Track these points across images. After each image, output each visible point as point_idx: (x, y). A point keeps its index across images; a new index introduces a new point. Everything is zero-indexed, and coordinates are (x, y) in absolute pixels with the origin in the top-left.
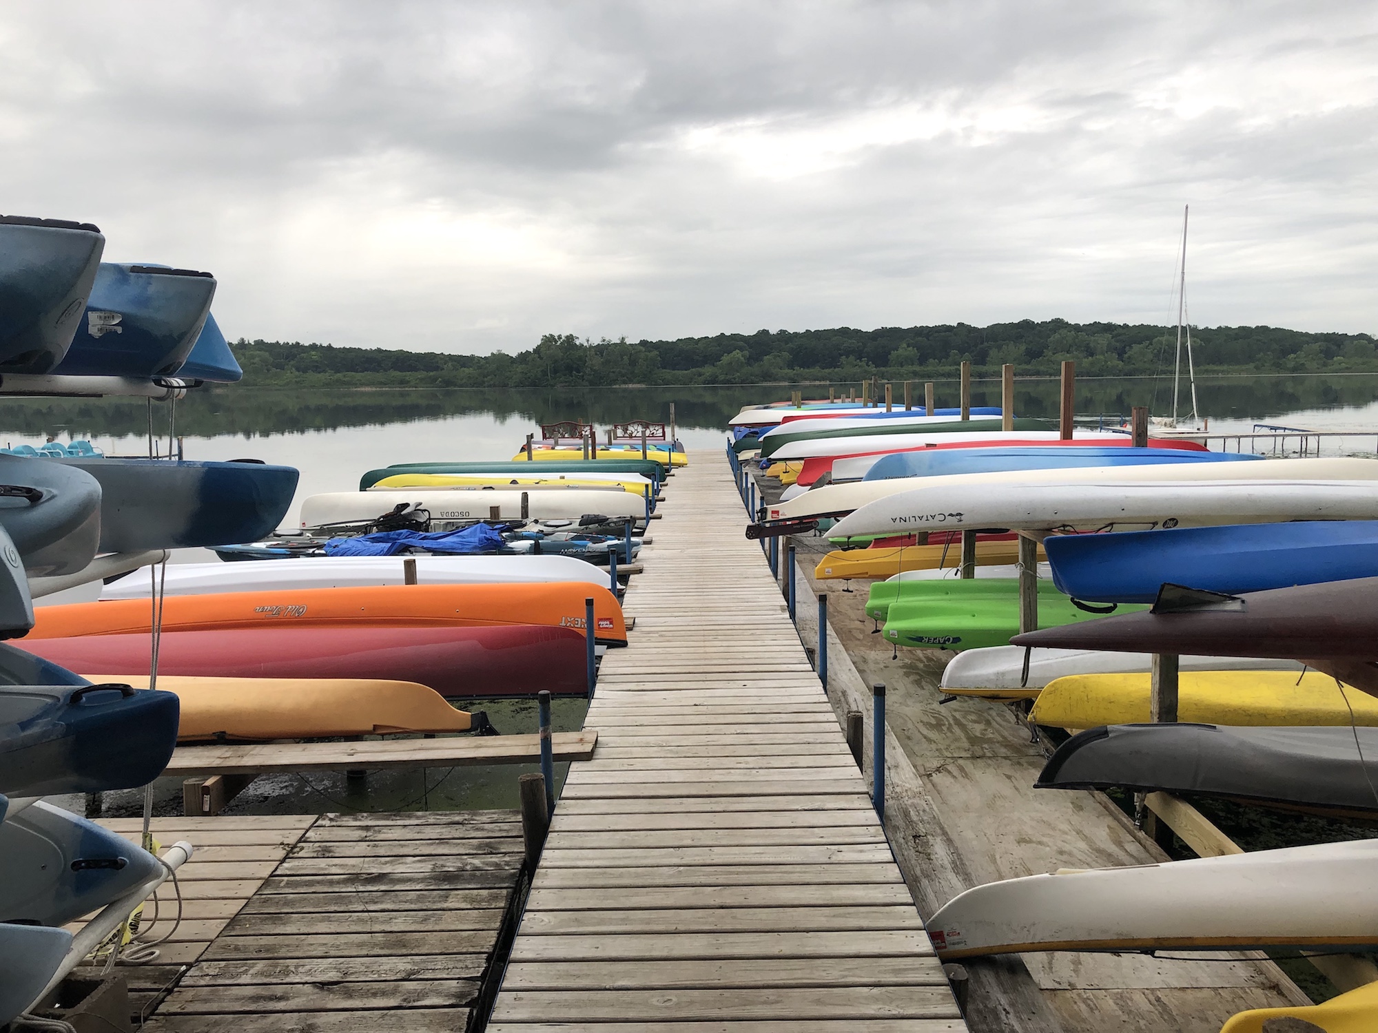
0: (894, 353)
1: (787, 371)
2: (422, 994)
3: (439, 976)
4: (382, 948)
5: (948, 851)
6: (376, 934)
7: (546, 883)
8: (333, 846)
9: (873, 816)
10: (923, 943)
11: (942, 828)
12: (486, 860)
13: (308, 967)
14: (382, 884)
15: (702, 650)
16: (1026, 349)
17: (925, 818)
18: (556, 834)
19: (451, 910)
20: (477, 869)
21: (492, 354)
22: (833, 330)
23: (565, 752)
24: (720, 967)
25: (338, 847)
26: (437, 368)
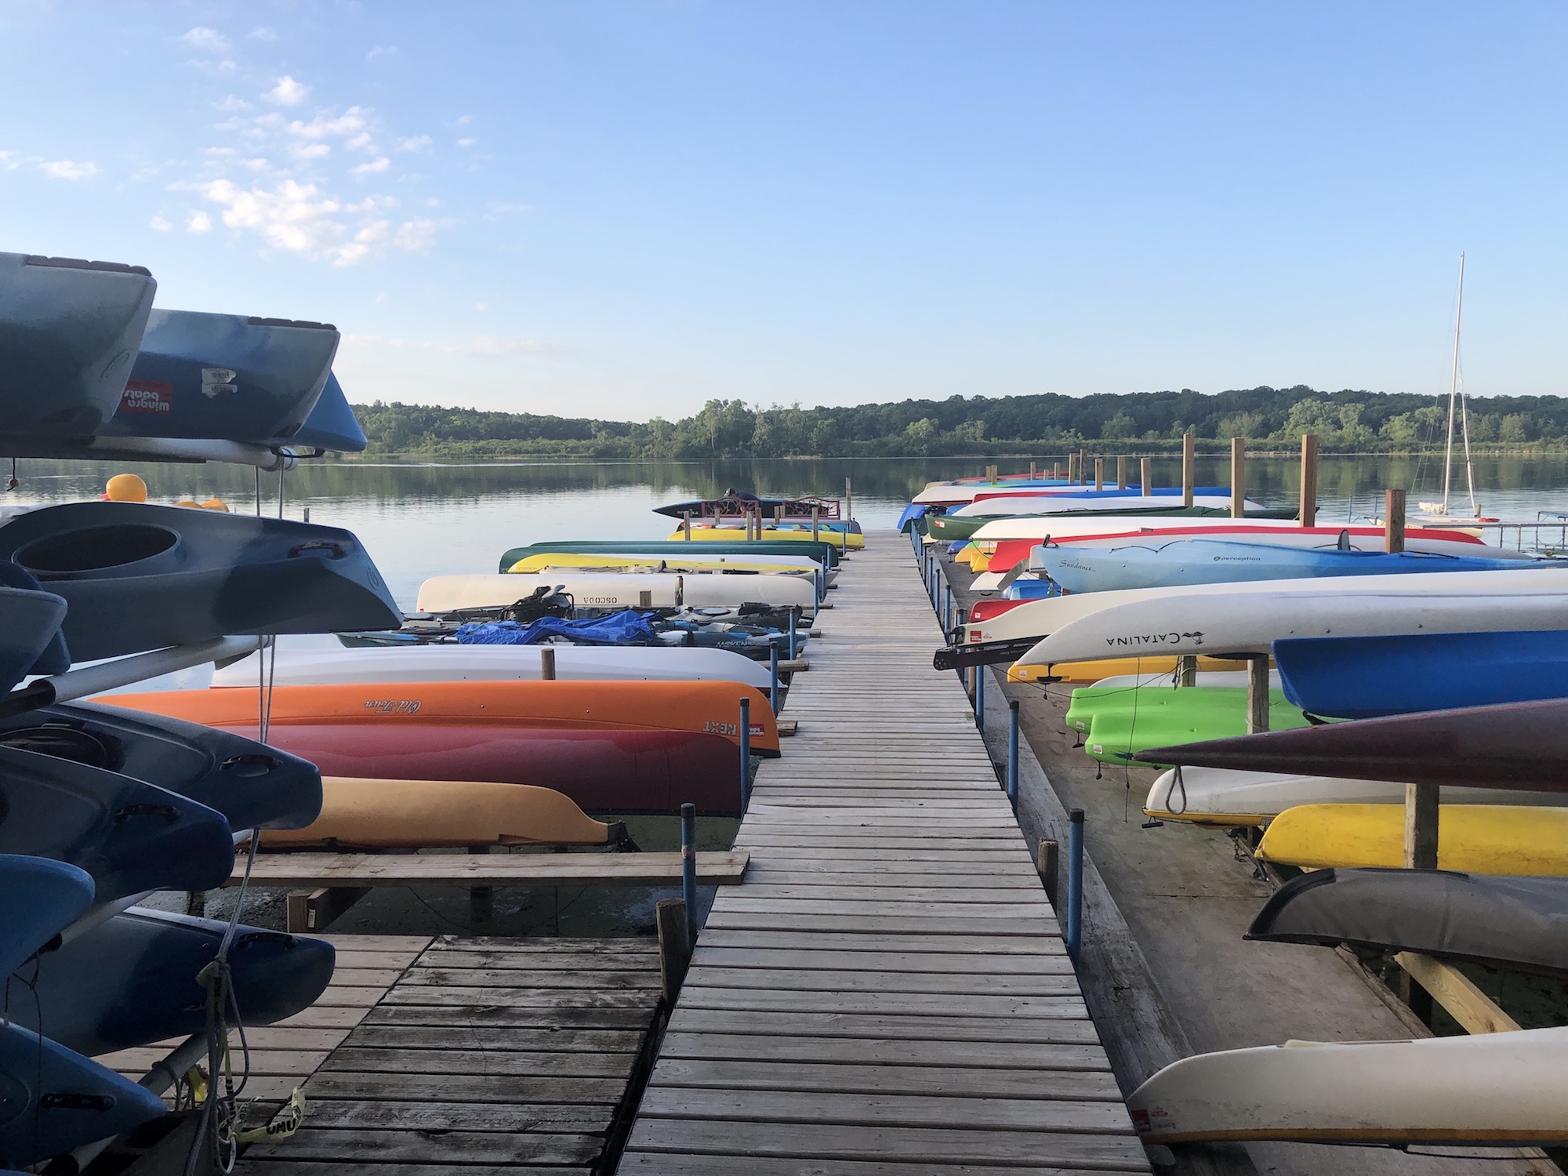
0: (1108, 424)
1: (983, 441)
2: (540, 1149)
3: (559, 1130)
4: (497, 1094)
5: (1156, 1008)
6: (491, 1077)
7: (684, 1026)
8: (449, 973)
9: (1066, 963)
10: (1120, 1117)
11: (1149, 980)
12: (618, 996)
13: (413, 1112)
14: (499, 1020)
15: (873, 761)
16: (1264, 420)
17: (1129, 967)
18: (697, 968)
19: (575, 1052)
20: (608, 1006)
21: (651, 420)
22: (1038, 396)
23: (711, 874)
24: (880, 1135)
25: (454, 974)
26: (589, 436)
